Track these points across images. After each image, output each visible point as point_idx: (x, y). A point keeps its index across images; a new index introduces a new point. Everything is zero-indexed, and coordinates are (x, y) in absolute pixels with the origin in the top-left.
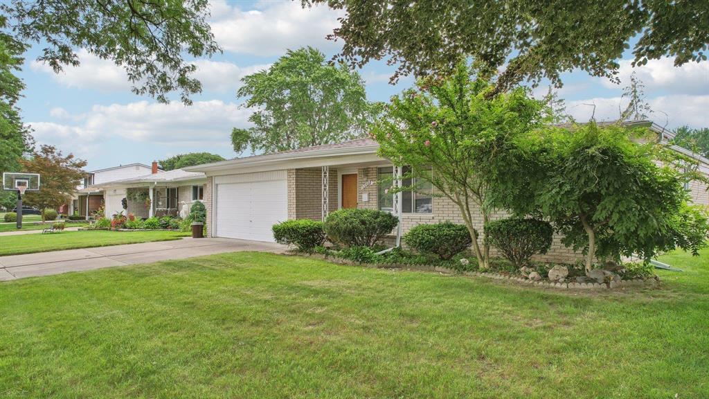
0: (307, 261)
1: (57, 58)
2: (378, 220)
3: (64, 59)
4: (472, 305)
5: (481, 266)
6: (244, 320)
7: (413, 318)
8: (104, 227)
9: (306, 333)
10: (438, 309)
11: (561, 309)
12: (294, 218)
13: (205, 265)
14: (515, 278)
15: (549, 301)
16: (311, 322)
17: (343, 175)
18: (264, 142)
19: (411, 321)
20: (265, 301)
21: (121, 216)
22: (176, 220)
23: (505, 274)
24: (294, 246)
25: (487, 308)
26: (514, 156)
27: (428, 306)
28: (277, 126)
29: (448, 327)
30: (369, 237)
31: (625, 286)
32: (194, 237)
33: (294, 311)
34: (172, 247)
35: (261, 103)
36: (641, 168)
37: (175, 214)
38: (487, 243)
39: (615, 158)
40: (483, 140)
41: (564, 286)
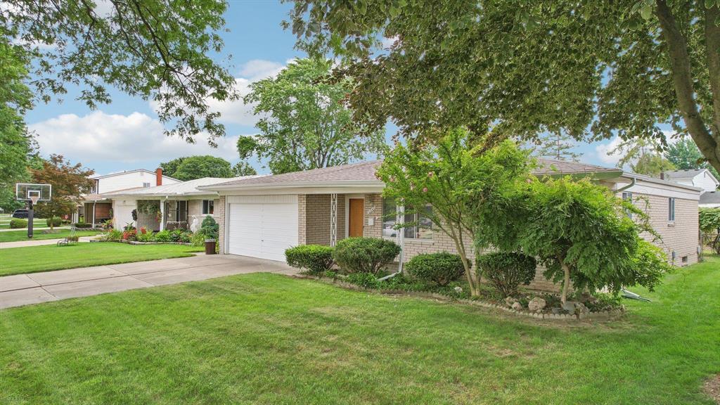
0: (317, 285)
1: (93, 98)
2: (383, 249)
3: (98, 98)
4: (457, 335)
5: (473, 294)
6: (271, 347)
7: (407, 346)
8: (115, 239)
9: (323, 359)
10: (429, 339)
11: (529, 340)
12: (304, 243)
13: (225, 289)
14: (501, 307)
15: (523, 332)
16: (326, 349)
17: (350, 200)
18: (270, 150)
19: (406, 350)
20: (287, 329)
21: (131, 227)
22: (187, 234)
23: (493, 302)
24: (304, 269)
25: (469, 338)
26: (499, 204)
27: (421, 335)
28: (283, 133)
29: (434, 355)
30: (374, 264)
31: (592, 318)
32: (207, 254)
33: (310, 339)
34: (188, 265)
35: (267, 110)
36: (603, 220)
37: (185, 228)
38: (479, 274)
39: (581, 211)
40: (472, 191)
41: (541, 316)
